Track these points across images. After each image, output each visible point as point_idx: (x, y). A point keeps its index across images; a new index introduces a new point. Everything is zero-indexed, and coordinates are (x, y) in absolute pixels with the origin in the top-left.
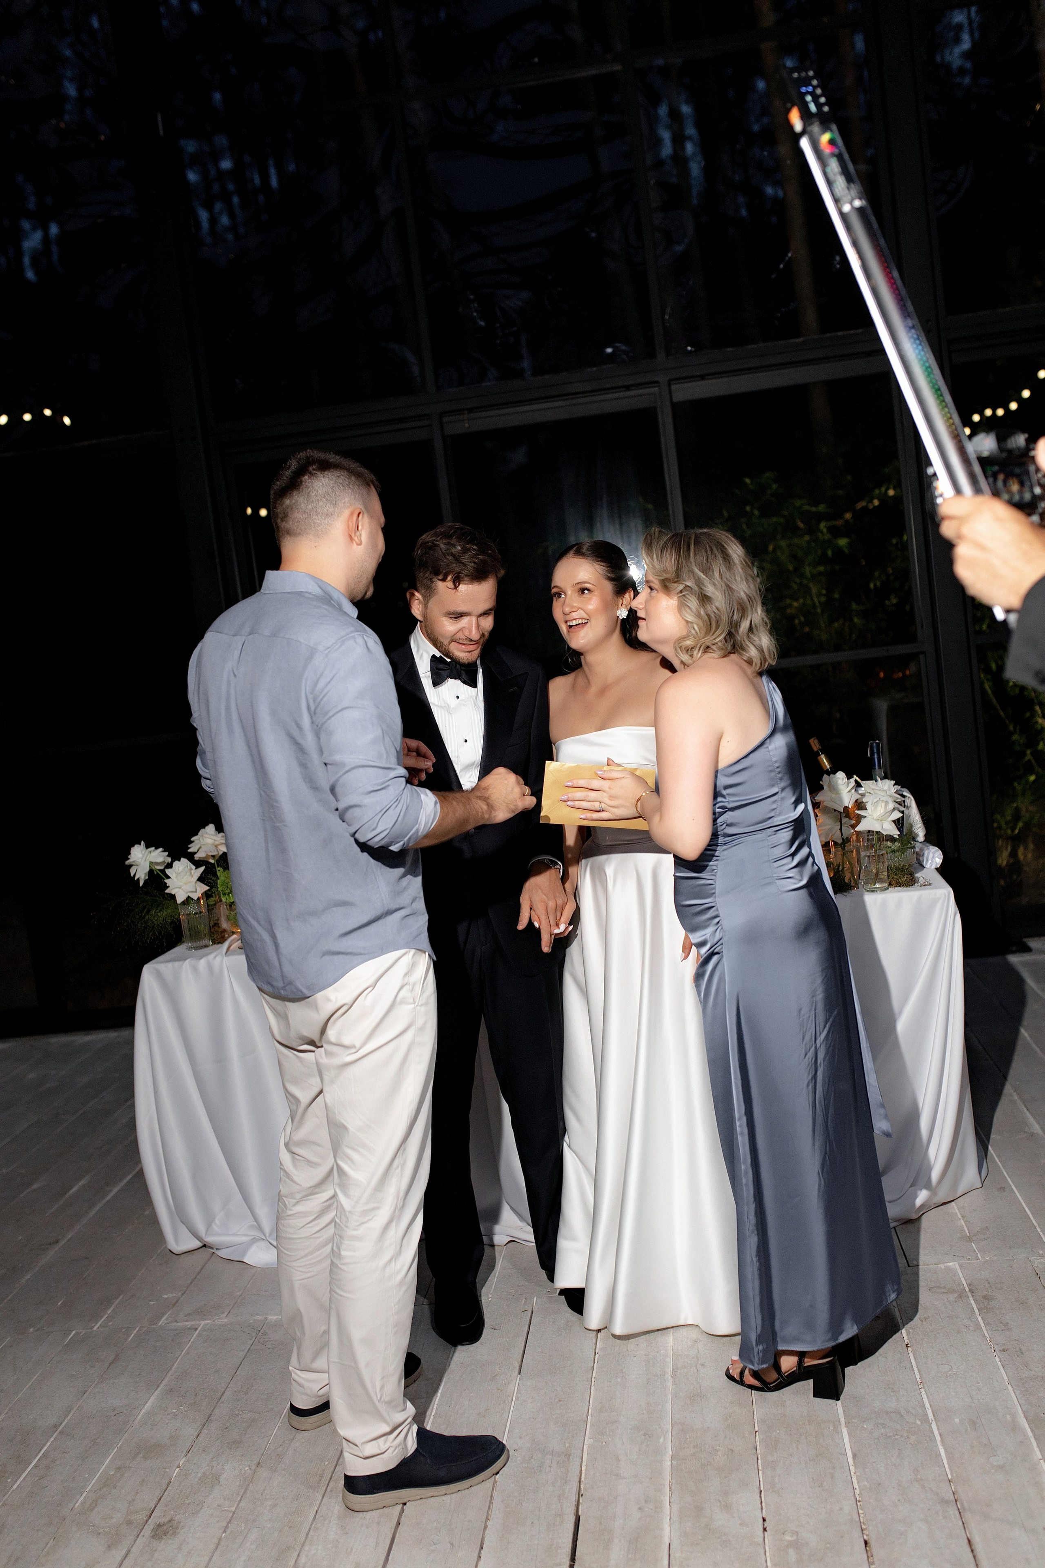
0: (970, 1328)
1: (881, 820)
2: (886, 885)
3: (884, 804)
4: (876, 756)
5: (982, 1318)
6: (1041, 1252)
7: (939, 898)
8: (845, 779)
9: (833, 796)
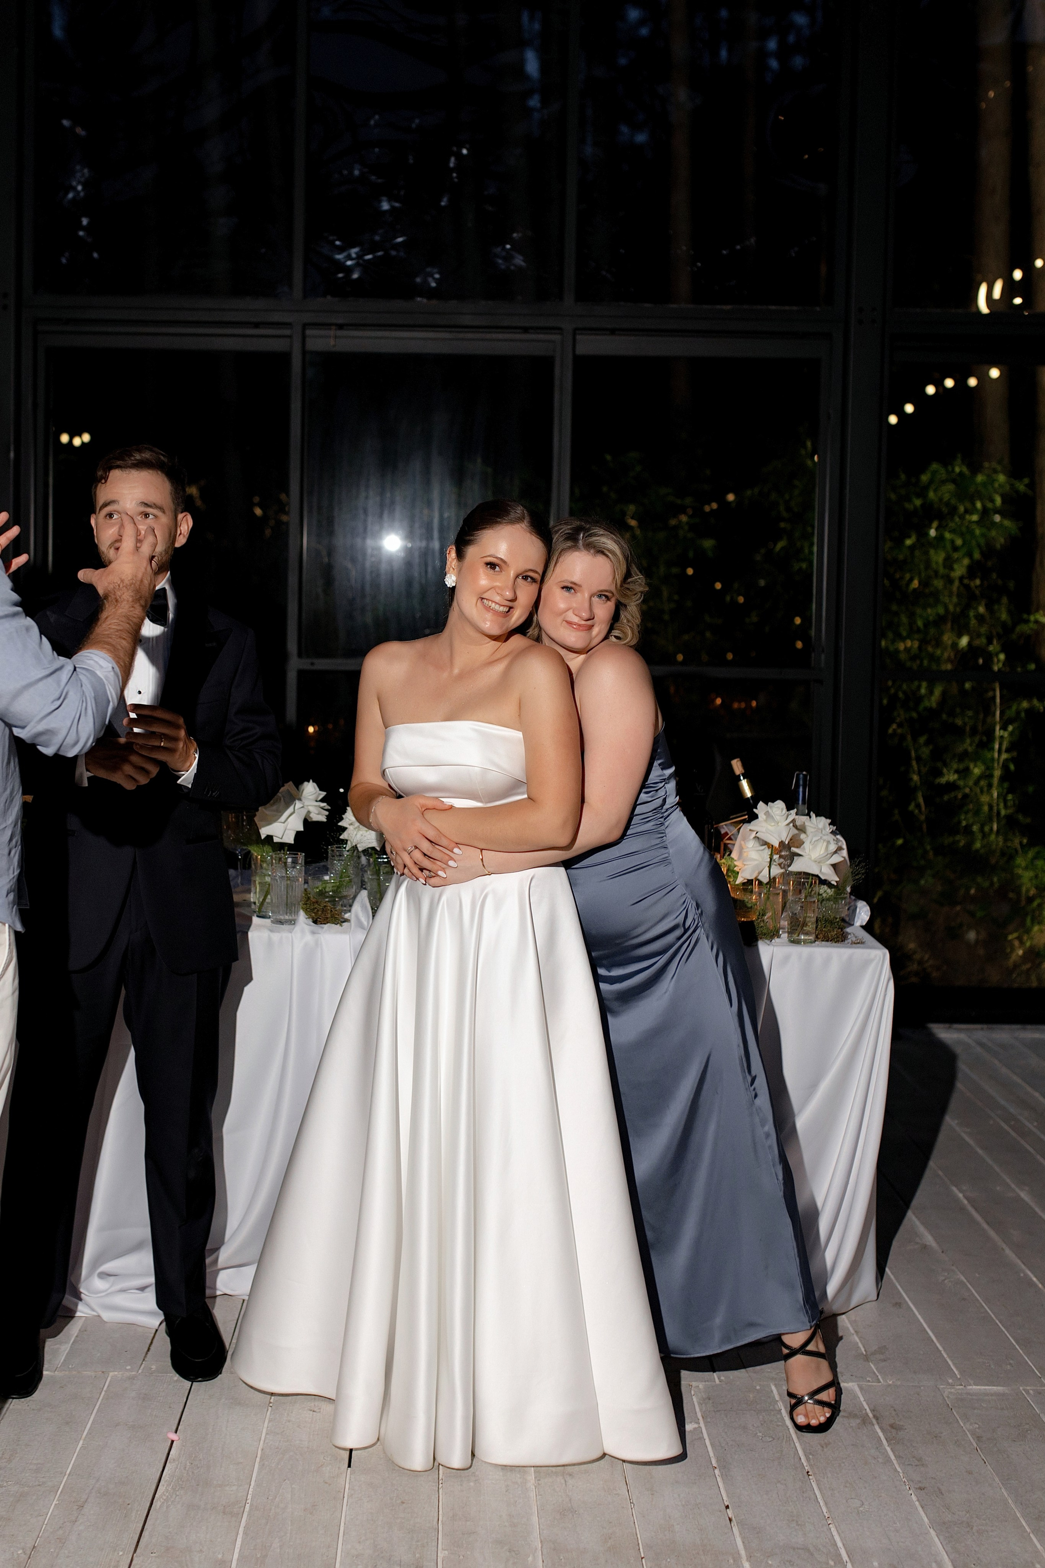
0: (879, 1459)
1: (819, 862)
2: (812, 938)
3: (825, 844)
4: (801, 789)
5: (891, 1449)
6: (950, 1381)
7: (872, 961)
8: (785, 810)
9: (770, 827)
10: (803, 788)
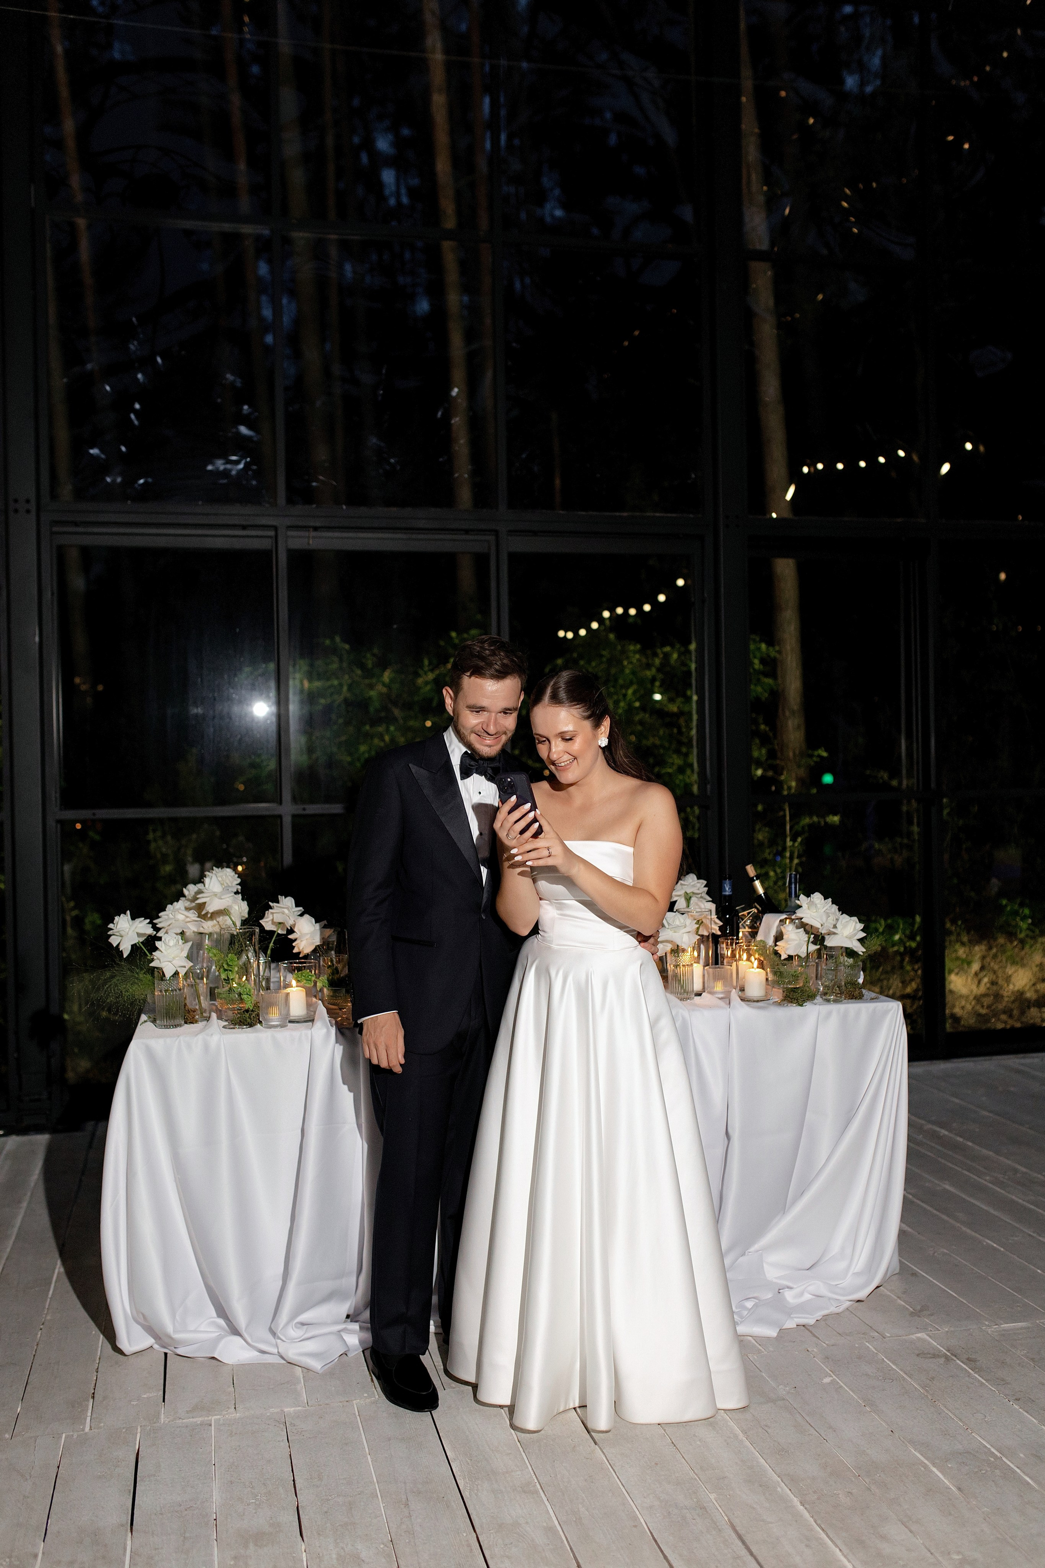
0: (974, 1383)
1: (848, 938)
3: (847, 924)
5: (978, 1375)
6: (987, 1323)
7: (890, 1010)
8: (823, 899)
9: (812, 914)
10: (795, 885)
